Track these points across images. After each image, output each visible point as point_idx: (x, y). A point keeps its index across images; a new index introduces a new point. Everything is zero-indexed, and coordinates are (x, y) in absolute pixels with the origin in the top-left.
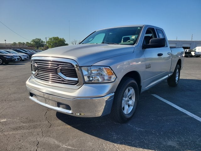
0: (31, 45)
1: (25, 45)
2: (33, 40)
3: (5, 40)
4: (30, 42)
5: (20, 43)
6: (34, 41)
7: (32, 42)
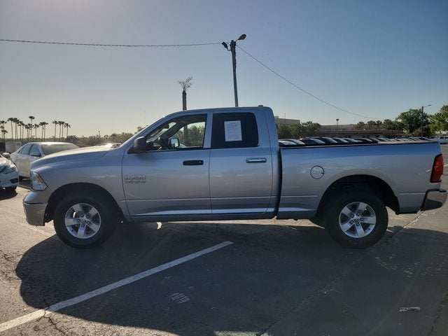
0: (392, 126)
1: (381, 126)
2: (403, 114)
3: (338, 120)
4: (393, 120)
5: (371, 123)
6: (404, 116)
7: (399, 118)
